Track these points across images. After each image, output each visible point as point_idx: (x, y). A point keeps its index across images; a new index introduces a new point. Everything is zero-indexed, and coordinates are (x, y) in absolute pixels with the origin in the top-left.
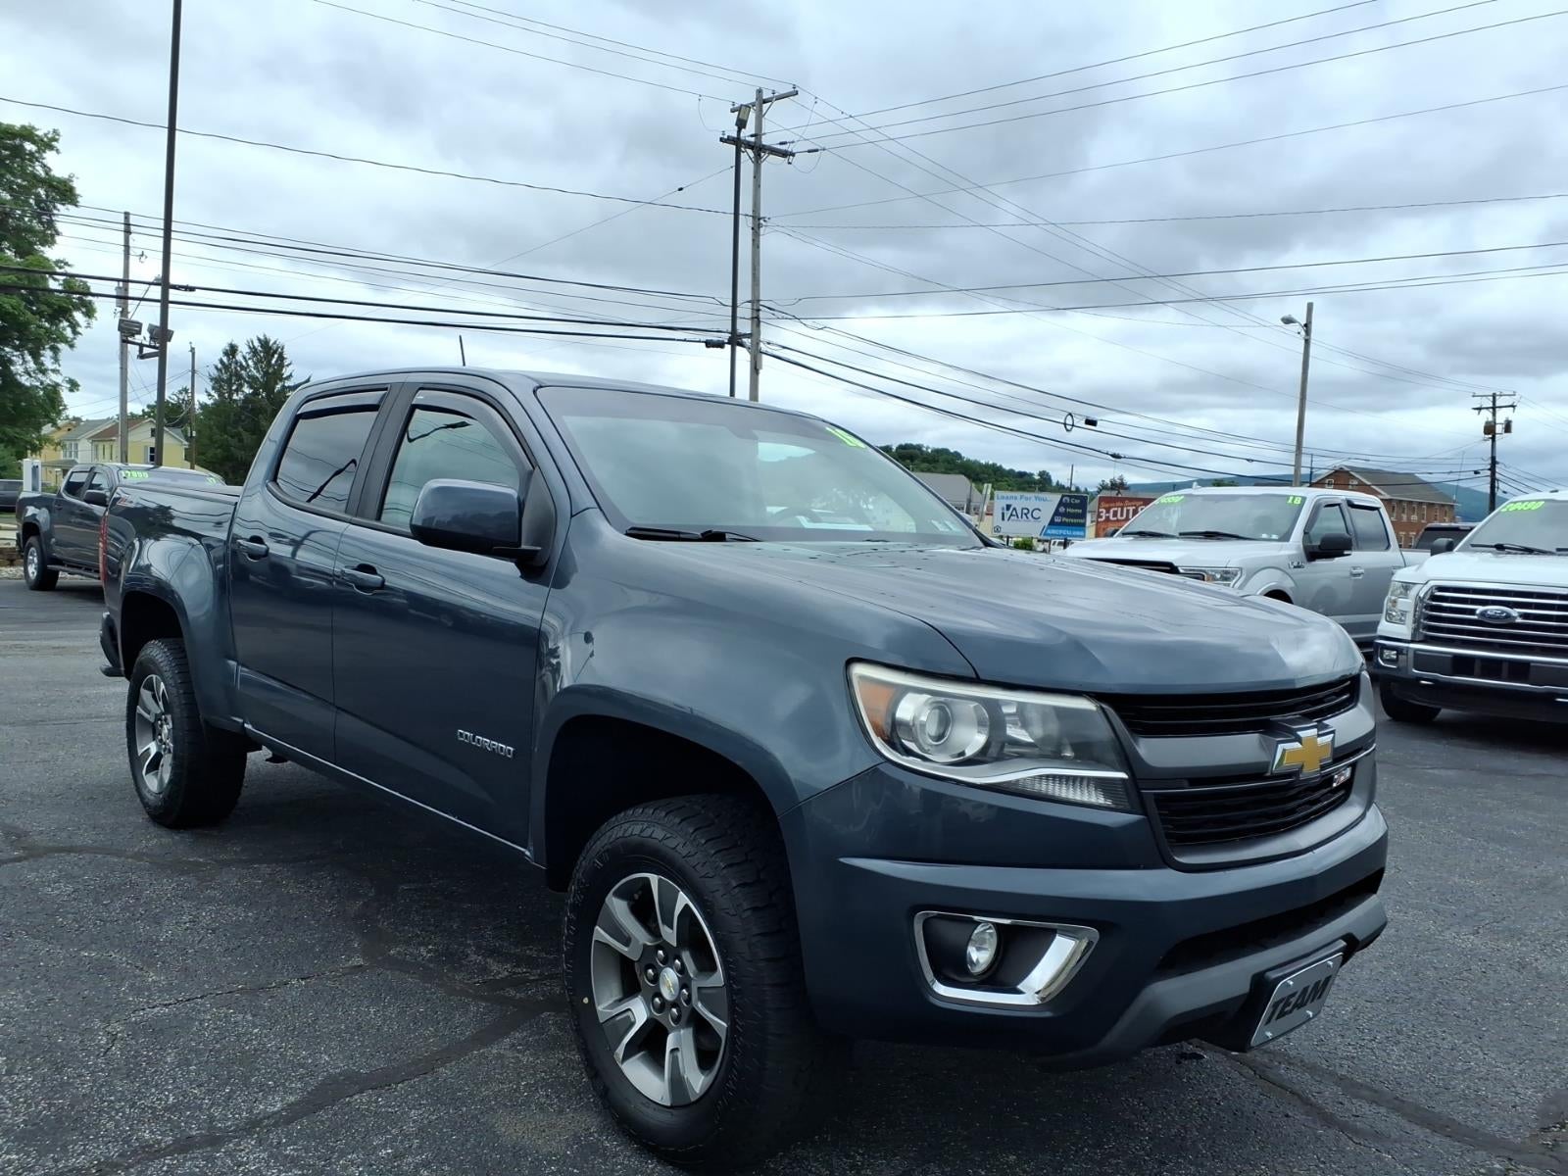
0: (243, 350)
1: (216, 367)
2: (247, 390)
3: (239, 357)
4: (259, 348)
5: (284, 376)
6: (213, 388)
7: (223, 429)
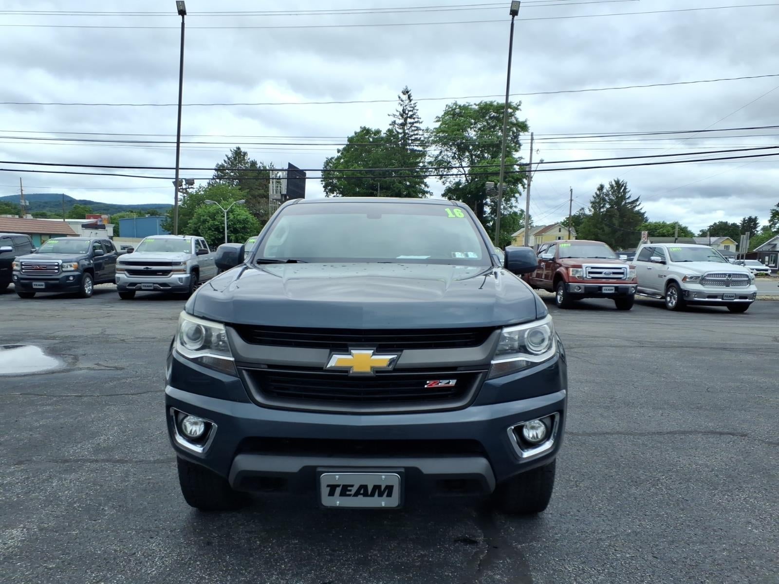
0: (607, 187)
1: (594, 197)
2: (608, 206)
3: (605, 191)
4: (615, 185)
5: (627, 197)
6: (592, 207)
7: (595, 226)
